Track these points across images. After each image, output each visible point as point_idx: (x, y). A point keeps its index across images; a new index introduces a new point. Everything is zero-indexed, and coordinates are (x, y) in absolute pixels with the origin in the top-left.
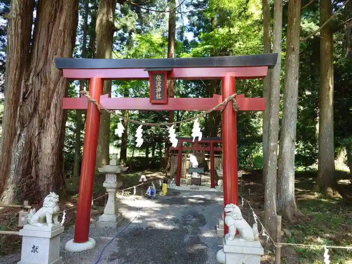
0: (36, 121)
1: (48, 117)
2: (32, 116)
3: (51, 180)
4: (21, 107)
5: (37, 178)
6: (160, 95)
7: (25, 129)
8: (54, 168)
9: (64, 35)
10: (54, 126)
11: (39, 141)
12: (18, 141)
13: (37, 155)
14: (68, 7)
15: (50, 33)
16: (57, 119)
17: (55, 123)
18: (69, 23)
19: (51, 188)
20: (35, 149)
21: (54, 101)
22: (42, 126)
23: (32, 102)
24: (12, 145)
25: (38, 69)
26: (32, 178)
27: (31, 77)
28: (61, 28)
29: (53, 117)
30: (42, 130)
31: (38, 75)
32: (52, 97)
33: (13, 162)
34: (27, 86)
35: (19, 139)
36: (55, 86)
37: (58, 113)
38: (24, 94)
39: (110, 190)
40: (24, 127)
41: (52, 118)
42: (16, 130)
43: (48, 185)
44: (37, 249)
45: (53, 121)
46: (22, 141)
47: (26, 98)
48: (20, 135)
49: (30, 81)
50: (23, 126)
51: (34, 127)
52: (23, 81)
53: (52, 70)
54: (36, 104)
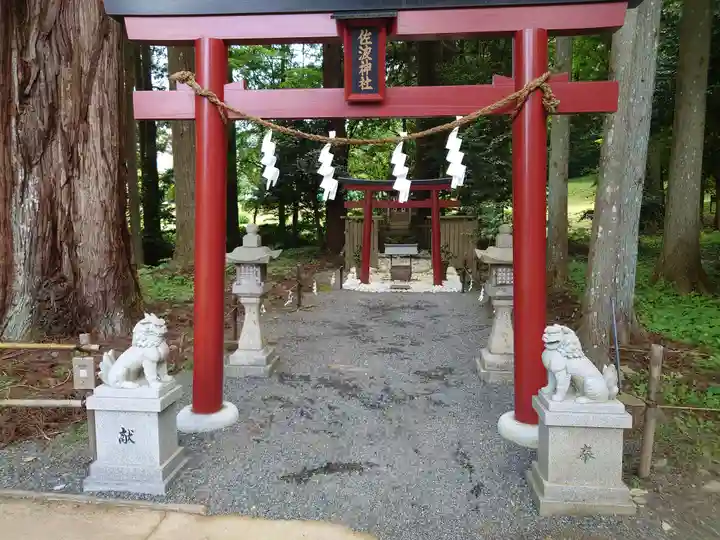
0: (57, 152)
1: (86, 141)
2: (46, 138)
3: (111, 283)
4: (18, 118)
5: (75, 280)
7: (35, 169)
8: (114, 256)
10: (103, 161)
11: (72, 197)
12: (22, 197)
13: (69, 229)
16: (107, 143)
17: (103, 153)
19: (111, 302)
20: (63, 211)
21: (94, 99)
22: (73, 161)
23: (42, 106)
24: (11, 208)
25: (48, 23)
26: (64, 279)
27: (32, 44)
29: (97, 140)
30: (76, 172)
31: (49, 37)
32: (89, 92)
33: (17, 246)
34: (25, 67)
35: (23, 190)
36: (94, 62)
37: (107, 129)
38: (23, 85)
39: (247, 300)
40: (31, 167)
41: (95, 142)
42: (13, 174)
45: (99, 150)
46: (32, 199)
47: (28, 96)
48: (24, 184)
49: (32, 55)
50: (28, 164)
51: (55, 165)
52: (15, 54)
53: (82, 25)
54: (54, 109)
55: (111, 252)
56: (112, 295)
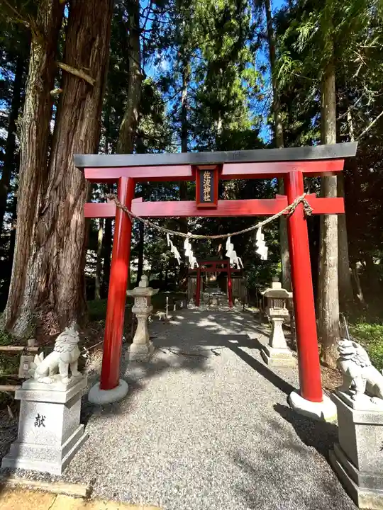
0: (54, 239)
1: (68, 235)
2: (49, 235)
3: (72, 305)
4: (36, 224)
5: (55, 304)
6: (208, 196)
7: (41, 249)
8: (75, 292)
9: (86, 146)
10: (75, 245)
11: (58, 262)
12: (33, 262)
13: (55, 278)
14: (90, 116)
15: (70, 143)
16: (78, 237)
17: (75, 241)
18: (90, 134)
20: (53, 269)
21: (74, 217)
22: (61, 244)
23: (49, 219)
24: (26, 267)
25: (57, 183)
26: (50, 303)
27: (48, 192)
28: (82, 138)
29: (73, 235)
30: (61, 250)
31: (56, 189)
32: (72, 213)
33: (27, 285)
34: (43, 202)
35: (34, 259)
36: (76, 200)
38: (41, 209)
39: (140, 316)
40: (40, 247)
42: (30, 250)
43: (68, 311)
44: (43, 420)
45: (73, 239)
46: (38, 262)
47: (43, 214)
48: (35, 255)
49: (48, 195)
50: (38, 245)
51: (52, 246)
52: (39, 195)
53: (72, 184)
54: (54, 221)
55: (73, 290)
56: (72, 312)
